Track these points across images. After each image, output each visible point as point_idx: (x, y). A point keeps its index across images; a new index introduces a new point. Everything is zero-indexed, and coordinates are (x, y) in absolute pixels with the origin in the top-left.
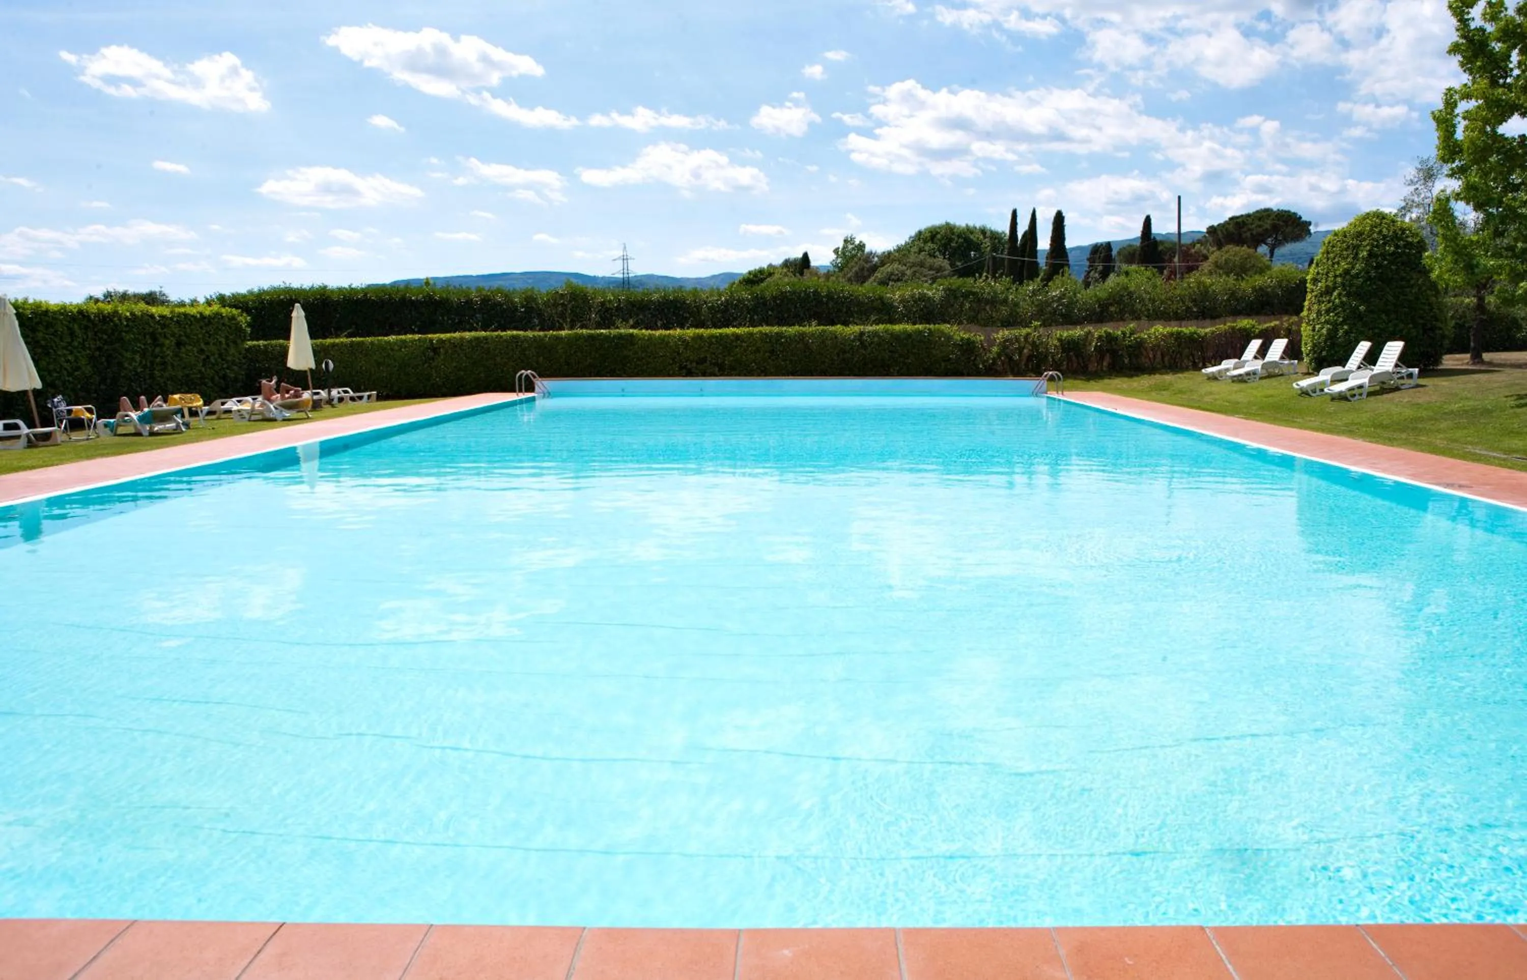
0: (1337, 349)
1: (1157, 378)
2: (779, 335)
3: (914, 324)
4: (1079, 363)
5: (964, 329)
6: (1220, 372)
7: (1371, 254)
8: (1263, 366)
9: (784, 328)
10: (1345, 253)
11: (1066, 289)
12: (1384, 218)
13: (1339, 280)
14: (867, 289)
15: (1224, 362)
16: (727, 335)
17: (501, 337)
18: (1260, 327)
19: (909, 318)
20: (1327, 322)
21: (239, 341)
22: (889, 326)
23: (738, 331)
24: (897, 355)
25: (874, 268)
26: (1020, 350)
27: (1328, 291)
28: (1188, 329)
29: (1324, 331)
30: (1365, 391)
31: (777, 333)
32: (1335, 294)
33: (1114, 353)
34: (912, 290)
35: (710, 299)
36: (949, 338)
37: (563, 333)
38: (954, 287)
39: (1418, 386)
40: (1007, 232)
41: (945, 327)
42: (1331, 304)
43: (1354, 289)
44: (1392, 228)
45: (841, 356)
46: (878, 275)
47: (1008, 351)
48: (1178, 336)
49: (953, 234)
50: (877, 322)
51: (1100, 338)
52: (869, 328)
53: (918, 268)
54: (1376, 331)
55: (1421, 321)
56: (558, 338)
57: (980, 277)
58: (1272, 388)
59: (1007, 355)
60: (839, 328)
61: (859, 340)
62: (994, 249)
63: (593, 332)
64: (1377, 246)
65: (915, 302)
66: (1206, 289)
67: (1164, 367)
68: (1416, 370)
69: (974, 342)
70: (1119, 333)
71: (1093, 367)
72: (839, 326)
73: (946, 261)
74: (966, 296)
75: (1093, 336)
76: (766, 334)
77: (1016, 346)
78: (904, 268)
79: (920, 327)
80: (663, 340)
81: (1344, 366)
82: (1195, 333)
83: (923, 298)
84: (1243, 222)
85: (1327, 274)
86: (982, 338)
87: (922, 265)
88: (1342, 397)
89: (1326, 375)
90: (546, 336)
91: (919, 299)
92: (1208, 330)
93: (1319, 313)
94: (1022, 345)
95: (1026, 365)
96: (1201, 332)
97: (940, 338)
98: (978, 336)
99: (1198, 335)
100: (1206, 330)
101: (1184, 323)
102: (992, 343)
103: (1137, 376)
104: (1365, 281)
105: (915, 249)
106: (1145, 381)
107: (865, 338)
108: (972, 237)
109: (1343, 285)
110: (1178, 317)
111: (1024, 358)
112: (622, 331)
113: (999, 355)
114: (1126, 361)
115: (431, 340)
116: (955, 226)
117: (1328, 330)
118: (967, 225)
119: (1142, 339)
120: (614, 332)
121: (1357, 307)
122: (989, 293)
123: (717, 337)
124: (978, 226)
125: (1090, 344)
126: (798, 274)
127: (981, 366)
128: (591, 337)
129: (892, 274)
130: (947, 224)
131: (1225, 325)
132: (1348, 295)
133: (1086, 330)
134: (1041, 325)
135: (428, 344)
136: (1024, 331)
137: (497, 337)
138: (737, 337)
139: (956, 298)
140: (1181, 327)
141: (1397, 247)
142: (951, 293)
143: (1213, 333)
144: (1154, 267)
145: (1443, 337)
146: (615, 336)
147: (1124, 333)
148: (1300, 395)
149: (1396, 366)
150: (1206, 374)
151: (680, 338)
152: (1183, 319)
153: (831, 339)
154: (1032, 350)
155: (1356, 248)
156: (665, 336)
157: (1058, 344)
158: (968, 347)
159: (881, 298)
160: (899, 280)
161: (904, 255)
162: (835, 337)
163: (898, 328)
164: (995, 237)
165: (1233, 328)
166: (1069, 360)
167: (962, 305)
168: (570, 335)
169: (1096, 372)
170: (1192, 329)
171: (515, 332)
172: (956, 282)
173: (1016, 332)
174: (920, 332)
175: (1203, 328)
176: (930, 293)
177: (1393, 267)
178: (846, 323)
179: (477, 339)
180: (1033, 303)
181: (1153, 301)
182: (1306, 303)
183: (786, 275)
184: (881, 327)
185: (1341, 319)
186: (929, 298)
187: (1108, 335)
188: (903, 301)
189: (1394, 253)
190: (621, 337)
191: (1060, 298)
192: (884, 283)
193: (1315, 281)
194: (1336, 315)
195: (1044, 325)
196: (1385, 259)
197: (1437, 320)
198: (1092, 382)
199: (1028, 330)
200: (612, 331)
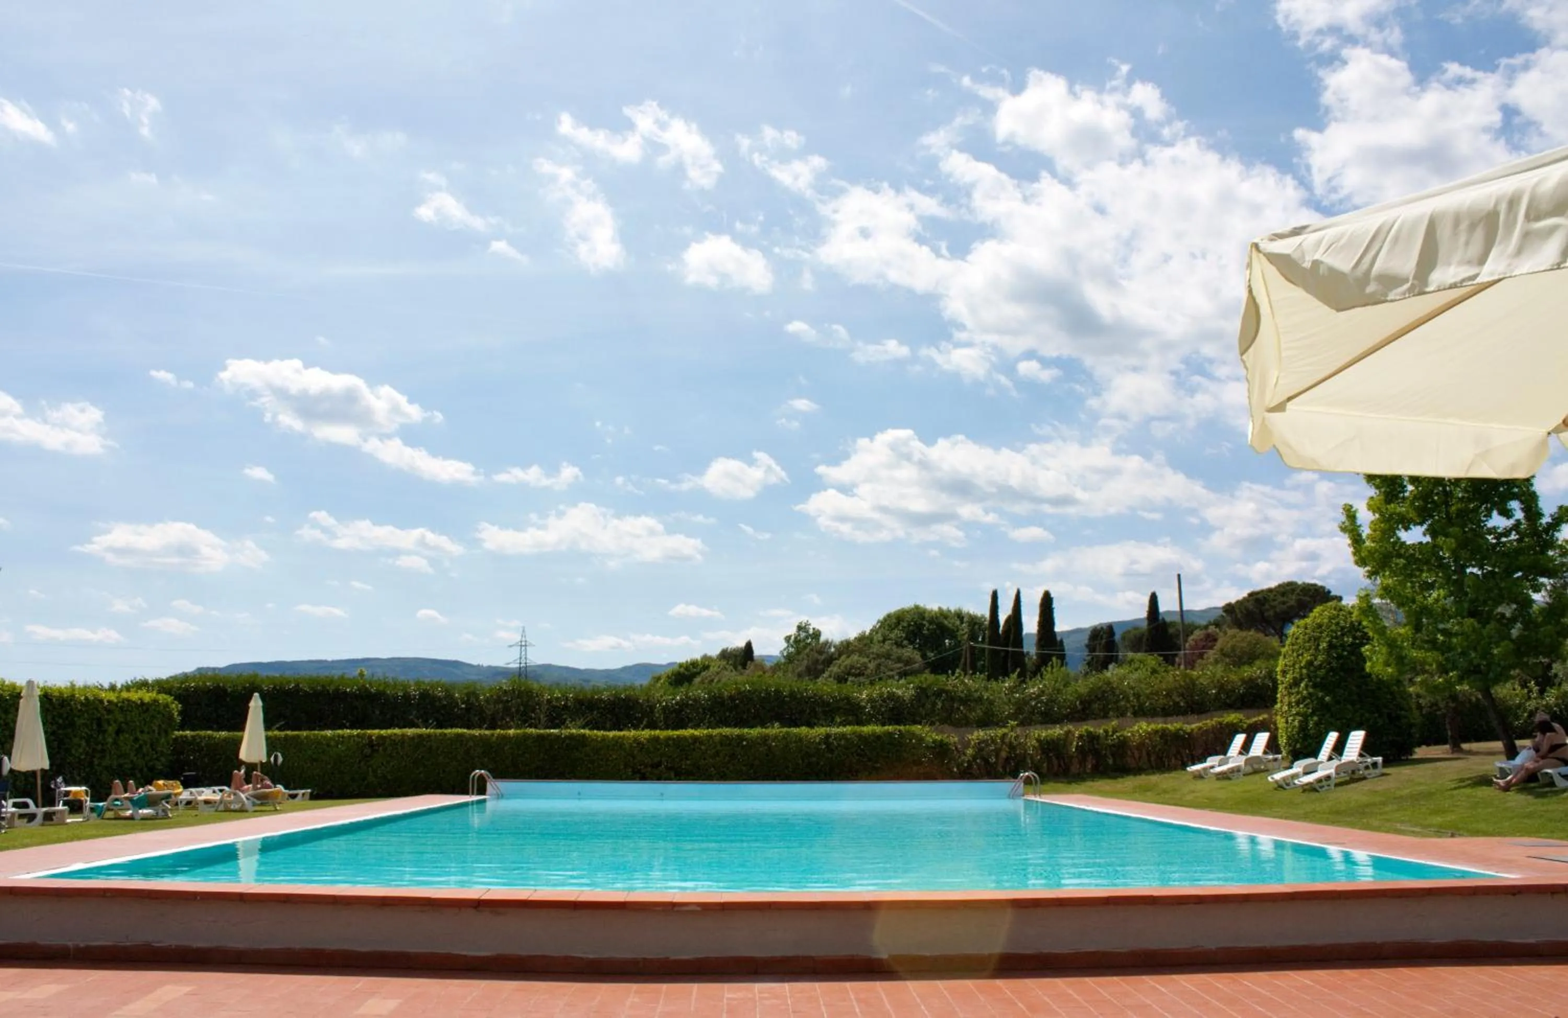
0: (1310, 741)
1: (1143, 779)
2: (741, 738)
3: (883, 725)
4: (1060, 766)
5: (936, 729)
6: (1205, 769)
7: (1331, 646)
8: (1247, 762)
9: (746, 730)
10: (1307, 644)
11: (1045, 686)
12: (1341, 610)
13: (1304, 671)
14: (825, 686)
15: (1209, 759)
16: (685, 738)
17: (445, 734)
18: (1249, 722)
19: (877, 720)
20: (1298, 714)
21: (169, 730)
22: (857, 728)
23: (697, 733)
24: (865, 760)
25: (830, 660)
26: (997, 752)
27: (1296, 683)
28: (1174, 725)
29: (1296, 723)
30: (1332, 782)
31: (738, 736)
32: (1302, 685)
33: (1096, 753)
34: (880, 688)
35: (664, 698)
36: (921, 740)
37: (511, 732)
38: (924, 686)
39: (1383, 775)
40: (987, 614)
41: (917, 729)
42: (1299, 696)
43: (1318, 680)
44: (1349, 620)
45: (806, 761)
46: (834, 669)
47: (984, 753)
48: (1164, 734)
49: (923, 618)
50: (844, 724)
51: (1081, 737)
52: (835, 730)
53: (883, 660)
54: (1344, 721)
55: (1385, 711)
56: (505, 738)
57: (953, 674)
58: (1252, 784)
59: (983, 759)
60: (804, 730)
61: (825, 743)
62: (973, 637)
63: (542, 731)
64: (1336, 638)
65: (884, 701)
66: (1193, 682)
67: (1152, 768)
68: (1379, 759)
69: (947, 744)
70: (1101, 731)
71: (1075, 768)
72: (803, 728)
73: (916, 652)
74: (938, 694)
75: (1073, 735)
76: (726, 737)
77: (993, 748)
78: (866, 660)
79: (890, 728)
80: (617, 742)
81: (1316, 758)
82: (1181, 729)
83: (892, 697)
84: (1265, 598)
85: (1294, 665)
86: (956, 739)
87: (888, 656)
88: (1311, 788)
89: (1298, 767)
90: (493, 735)
91: (888, 698)
92: (1194, 726)
93: (1290, 705)
94: (998, 746)
95: (1004, 768)
96: (1188, 728)
97: (911, 740)
98: (953, 738)
99: (1184, 731)
100: (1192, 725)
101: (1169, 719)
102: (967, 745)
103: (1122, 777)
104: (1328, 672)
105: (879, 637)
106: (1129, 782)
107: (831, 740)
108: (946, 622)
109: (1309, 676)
110: (1167, 712)
111: (1001, 761)
112: (574, 731)
113: (974, 758)
114: (1111, 761)
115: (370, 737)
116: (925, 611)
117: (1300, 722)
118: (940, 608)
119: (1125, 738)
120: (565, 732)
121: (1323, 698)
122: (962, 692)
123: (674, 739)
124: (953, 609)
125: (1071, 744)
126: (740, 668)
127: (955, 770)
128: (541, 737)
129: (852, 667)
130: (917, 607)
131: (1212, 720)
132: (1315, 686)
133: (1065, 729)
134: (1017, 725)
135: (365, 741)
136: (1000, 731)
137: (440, 734)
138: (695, 739)
139: (928, 697)
140: (1166, 723)
141: (1355, 638)
142: (922, 692)
143: (1200, 728)
144: (1160, 655)
145: (1411, 726)
146: (566, 737)
147: (1106, 731)
148: (1276, 789)
149: (1361, 755)
150: (1192, 772)
151: (636, 740)
152: (1171, 715)
153: (795, 742)
154: (1010, 753)
155: (1317, 640)
156: (620, 737)
157: (1037, 745)
158: (941, 750)
159: (847, 698)
160: (860, 674)
161: (865, 645)
162: (800, 739)
163: (867, 729)
164: (974, 622)
165: (1220, 724)
166: (1049, 760)
167: (934, 704)
168: (518, 734)
169: (1079, 774)
170: (1177, 725)
171: (460, 731)
172: (928, 678)
173: (991, 732)
174: (890, 734)
175: (1188, 723)
176: (900, 692)
177: (1353, 658)
178: (810, 725)
179: (420, 736)
180: (1010, 700)
181: (1137, 696)
182: (1279, 696)
183: (725, 669)
184: (848, 729)
185: (1310, 711)
186: (899, 697)
187: (1089, 734)
188: (871, 700)
189: (1352, 644)
190: (571, 737)
191: (1039, 696)
192: (841, 679)
193: (1284, 673)
194: (1305, 706)
195: (1022, 724)
196: (1344, 650)
197: (1402, 709)
198: (1074, 786)
199: (1005, 730)
200: (563, 731)
